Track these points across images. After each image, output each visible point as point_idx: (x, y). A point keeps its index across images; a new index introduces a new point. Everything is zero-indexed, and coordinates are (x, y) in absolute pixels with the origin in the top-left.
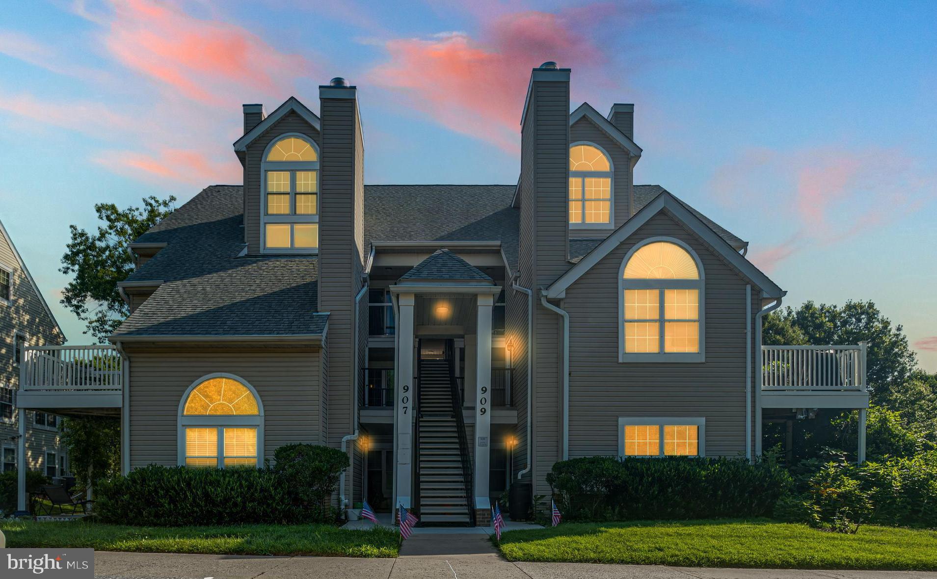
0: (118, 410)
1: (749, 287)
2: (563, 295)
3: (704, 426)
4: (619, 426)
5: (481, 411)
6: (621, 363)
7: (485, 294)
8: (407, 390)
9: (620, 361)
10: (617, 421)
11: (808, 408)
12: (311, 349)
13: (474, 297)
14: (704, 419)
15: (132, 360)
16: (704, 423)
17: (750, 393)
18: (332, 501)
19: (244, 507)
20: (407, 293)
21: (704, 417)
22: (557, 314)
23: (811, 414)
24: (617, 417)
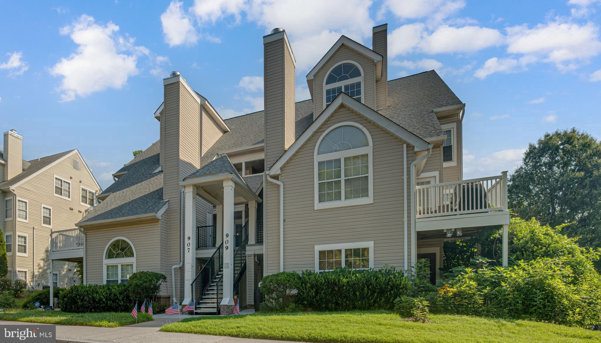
0: (82, 258)
1: (405, 146)
2: (279, 172)
3: (373, 247)
4: (315, 251)
5: (226, 248)
6: (316, 210)
7: (227, 179)
8: (190, 239)
9: (316, 209)
10: (314, 248)
11: (456, 228)
12: (155, 220)
13: (221, 182)
14: (372, 242)
15: (87, 234)
16: (373, 245)
17: (407, 221)
18: (170, 301)
19: (107, 304)
20: (189, 185)
21: (372, 241)
22: (277, 184)
23: (458, 232)
24: (314, 245)
